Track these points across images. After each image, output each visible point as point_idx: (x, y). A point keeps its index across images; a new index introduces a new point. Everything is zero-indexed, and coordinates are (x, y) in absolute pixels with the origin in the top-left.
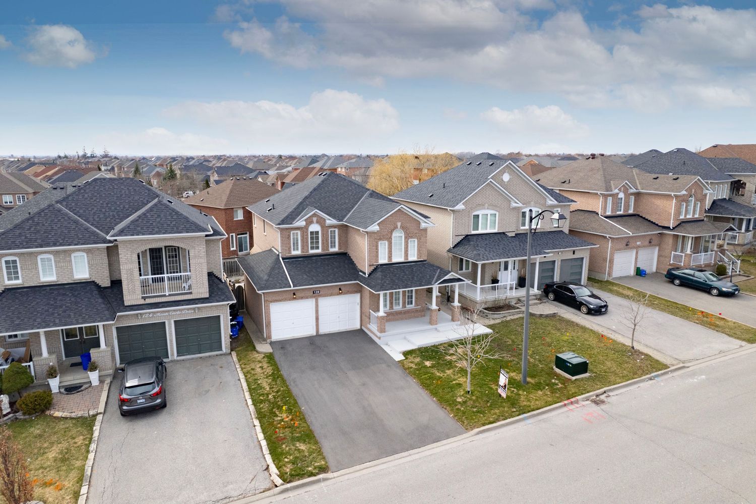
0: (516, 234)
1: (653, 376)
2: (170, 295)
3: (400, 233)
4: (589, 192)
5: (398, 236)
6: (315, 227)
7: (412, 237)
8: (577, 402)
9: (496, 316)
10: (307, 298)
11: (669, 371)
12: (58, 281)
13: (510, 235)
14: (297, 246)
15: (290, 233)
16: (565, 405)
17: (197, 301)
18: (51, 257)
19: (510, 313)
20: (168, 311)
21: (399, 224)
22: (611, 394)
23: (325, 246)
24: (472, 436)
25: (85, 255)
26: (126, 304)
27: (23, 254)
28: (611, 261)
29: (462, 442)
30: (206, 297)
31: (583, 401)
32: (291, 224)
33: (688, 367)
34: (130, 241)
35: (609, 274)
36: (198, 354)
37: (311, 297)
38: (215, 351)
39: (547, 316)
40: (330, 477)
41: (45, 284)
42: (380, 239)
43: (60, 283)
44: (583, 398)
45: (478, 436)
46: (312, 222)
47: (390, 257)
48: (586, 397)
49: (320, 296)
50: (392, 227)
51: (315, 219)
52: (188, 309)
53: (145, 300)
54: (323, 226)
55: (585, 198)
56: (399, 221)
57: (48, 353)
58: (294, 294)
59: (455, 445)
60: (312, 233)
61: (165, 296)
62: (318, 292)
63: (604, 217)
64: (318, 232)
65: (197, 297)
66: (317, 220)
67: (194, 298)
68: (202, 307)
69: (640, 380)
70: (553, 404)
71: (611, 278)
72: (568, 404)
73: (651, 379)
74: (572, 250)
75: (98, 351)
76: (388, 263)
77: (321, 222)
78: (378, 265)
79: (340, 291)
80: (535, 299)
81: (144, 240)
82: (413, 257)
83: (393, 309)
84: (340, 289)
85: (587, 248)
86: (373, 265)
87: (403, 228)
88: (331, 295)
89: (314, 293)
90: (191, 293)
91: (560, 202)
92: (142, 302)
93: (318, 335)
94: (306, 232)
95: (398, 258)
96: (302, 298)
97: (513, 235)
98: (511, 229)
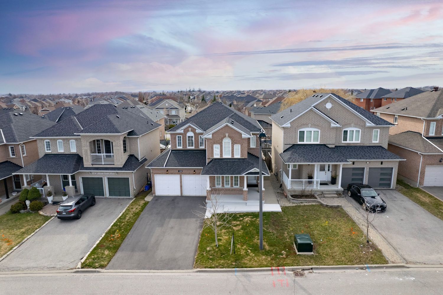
0: (335, 146)
1: (365, 267)
2: (104, 164)
3: (229, 140)
4: (417, 118)
5: (227, 142)
6: (190, 134)
7: (236, 143)
8: (283, 270)
9: (295, 201)
10: (175, 174)
11: (384, 267)
12: (64, 153)
13: (330, 146)
14: (181, 144)
15: (176, 136)
16: (272, 270)
17: (116, 169)
18: (62, 141)
19: (306, 200)
20: (103, 172)
21: (227, 135)
22: (315, 271)
23: (197, 145)
24: (193, 272)
25: (75, 141)
26: (85, 166)
27: (51, 139)
28: (423, 173)
29: (183, 274)
30: (121, 167)
31: (289, 271)
32: (175, 131)
33: (408, 268)
34: (86, 136)
35: (421, 183)
36: (118, 196)
37: (177, 174)
38: (127, 196)
39: (331, 207)
40: (102, 271)
41: (59, 153)
42: (215, 143)
43: (65, 153)
44: (290, 269)
45: (196, 273)
46: (188, 131)
47: (221, 154)
48: (292, 269)
49: (183, 174)
50: (222, 136)
51: (190, 129)
52: (113, 173)
53: (93, 165)
54: (195, 134)
55: (414, 123)
56: (227, 133)
57: (50, 185)
58: (167, 171)
59: (178, 274)
60: (189, 137)
61: (102, 164)
62: (181, 171)
63: (426, 138)
64: (192, 137)
65: (117, 167)
66: (191, 129)
67: (115, 167)
68: (119, 172)
69: (352, 267)
70: (264, 267)
71: (422, 186)
72: (275, 270)
73: (362, 268)
74: (380, 161)
75: (68, 187)
76: (220, 158)
77: (193, 130)
78: (213, 159)
79: (195, 172)
80: (335, 194)
81: (92, 136)
82: (237, 156)
83: (224, 187)
84: (194, 171)
85: (396, 161)
86: (210, 159)
87: (229, 137)
88: (189, 174)
89: (179, 171)
90: (114, 164)
91: (377, 125)
92: (91, 166)
93: (182, 196)
94: (185, 136)
95: (227, 155)
96: (172, 174)
97: (333, 146)
98: (331, 142)
